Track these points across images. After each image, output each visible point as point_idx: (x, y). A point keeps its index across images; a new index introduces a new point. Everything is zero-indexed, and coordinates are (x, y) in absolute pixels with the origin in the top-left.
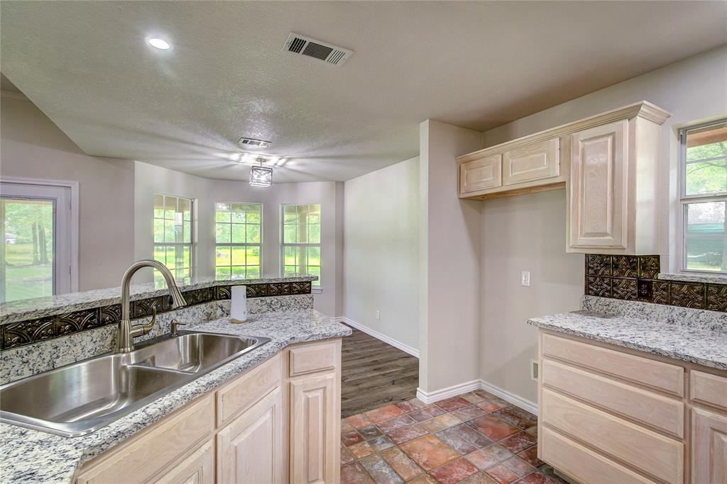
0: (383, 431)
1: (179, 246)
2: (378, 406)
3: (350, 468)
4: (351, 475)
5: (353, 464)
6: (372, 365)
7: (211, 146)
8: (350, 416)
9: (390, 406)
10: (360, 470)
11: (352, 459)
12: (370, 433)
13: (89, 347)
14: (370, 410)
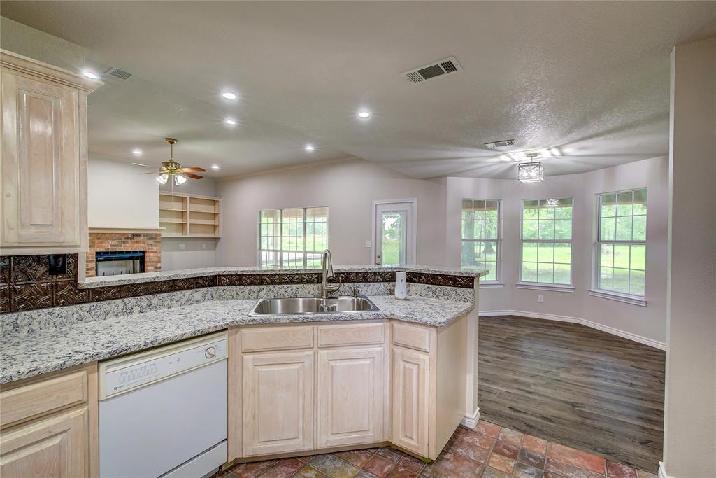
0: (548, 467)
1: (487, 241)
2: (578, 447)
3: (472, 465)
4: (466, 469)
5: (478, 464)
6: (646, 412)
7: (473, 155)
8: (534, 436)
9: (597, 458)
10: (477, 472)
11: (483, 462)
12: (531, 459)
13: (312, 292)
14: (562, 444)
